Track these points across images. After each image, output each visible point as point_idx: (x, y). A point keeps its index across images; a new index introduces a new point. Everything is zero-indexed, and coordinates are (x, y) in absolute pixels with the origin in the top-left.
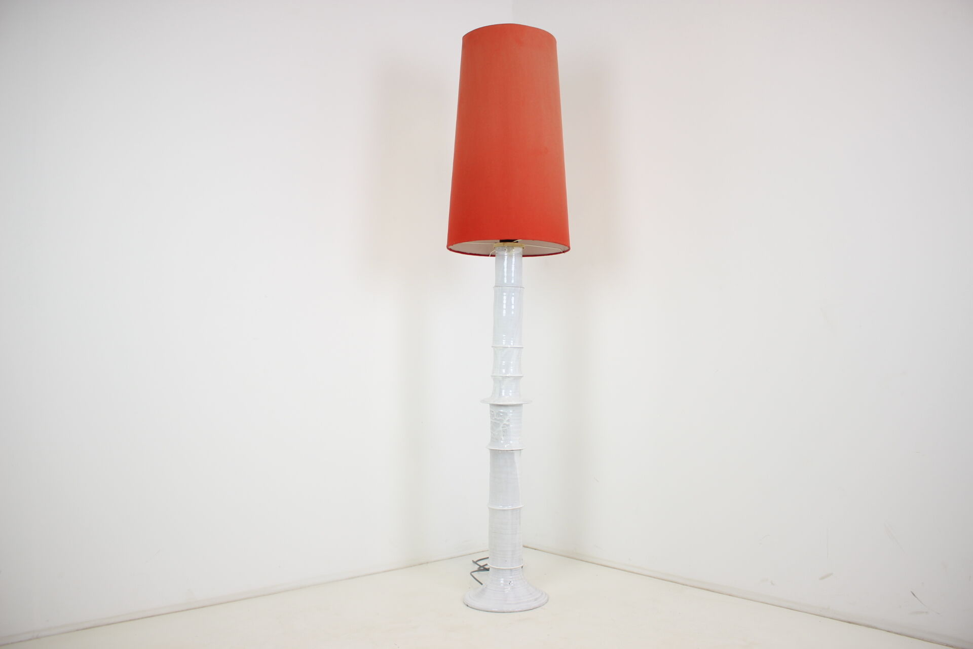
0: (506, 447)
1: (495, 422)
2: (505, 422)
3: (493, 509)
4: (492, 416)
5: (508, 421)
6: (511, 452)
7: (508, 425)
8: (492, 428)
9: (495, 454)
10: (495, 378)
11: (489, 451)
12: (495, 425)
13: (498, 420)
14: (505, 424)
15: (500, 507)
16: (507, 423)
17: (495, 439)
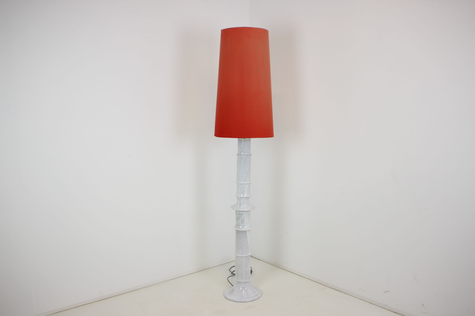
0: (243, 230)
1: (238, 218)
2: (242, 218)
3: (237, 256)
4: (236, 214)
5: (244, 217)
6: (245, 232)
7: (244, 219)
8: (236, 220)
9: (238, 232)
10: (238, 197)
11: (235, 231)
12: (238, 219)
13: (239, 217)
14: (242, 219)
15: (240, 255)
16: (243, 218)
17: (238, 225)
